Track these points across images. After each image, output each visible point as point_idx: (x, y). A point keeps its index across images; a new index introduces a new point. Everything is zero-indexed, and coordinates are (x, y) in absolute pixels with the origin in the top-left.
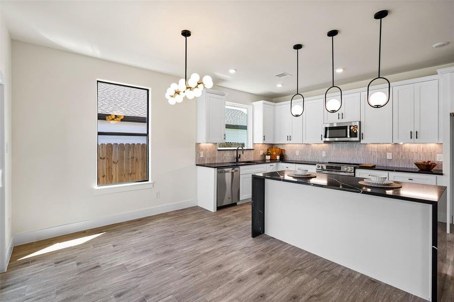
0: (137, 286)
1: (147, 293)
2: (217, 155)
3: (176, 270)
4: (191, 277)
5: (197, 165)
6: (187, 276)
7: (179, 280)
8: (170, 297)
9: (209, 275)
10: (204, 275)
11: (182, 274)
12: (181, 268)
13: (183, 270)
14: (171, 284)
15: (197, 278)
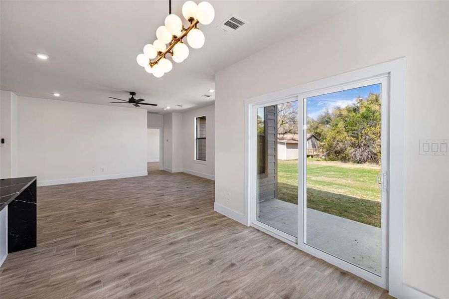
0: (222, 272)
1: (211, 266)
3: (187, 290)
4: (171, 280)
6: (176, 282)
7: (184, 277)
8: (192, 263)
9: (152, 281)
10: (158, 283)
11: (181, 285)
12: (181, 293)
13: (180, 289)
14: (192, 273)
15: (166, 278)
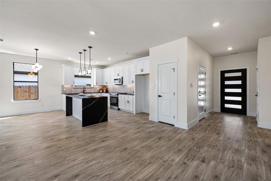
2: (73, 90)
5: (62, 94)
